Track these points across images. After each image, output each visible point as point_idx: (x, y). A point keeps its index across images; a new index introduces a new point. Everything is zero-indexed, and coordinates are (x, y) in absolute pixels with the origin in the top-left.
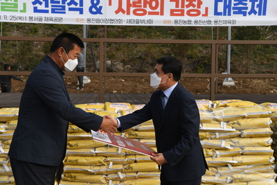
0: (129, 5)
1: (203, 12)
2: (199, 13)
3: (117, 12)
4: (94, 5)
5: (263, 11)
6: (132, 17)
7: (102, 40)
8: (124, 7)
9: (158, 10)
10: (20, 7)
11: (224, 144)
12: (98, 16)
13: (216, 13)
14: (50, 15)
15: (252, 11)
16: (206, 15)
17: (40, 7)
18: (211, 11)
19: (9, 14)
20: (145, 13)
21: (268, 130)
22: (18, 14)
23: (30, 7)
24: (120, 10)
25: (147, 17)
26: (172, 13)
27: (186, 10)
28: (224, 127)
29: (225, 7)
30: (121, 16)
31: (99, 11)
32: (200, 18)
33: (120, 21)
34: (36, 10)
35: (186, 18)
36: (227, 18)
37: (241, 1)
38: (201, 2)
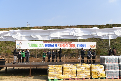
0: (62, 46)
2: (74, 47)
4: (56, 46)
5: (85, 47)
6: (63, 48)
7: (65, 55)
8: (61, 46)
9: (67, 46)
10: (43, 46)
11: (84, 70)
12: (56, 48)
13: (78, 47)
14: (48, 47)
15: (84, 47)
17: (46, 46)
18: (77, 46)
19: (41, 48)
21: (89, 68)
22: (42, 48)
23: (44, 46)
24: (60, 46)
25: (65, 48)
26: (70, 47)
27: (72, 46)
28: (84, 67)
29: (79, 46)
31: (57, 47)
32: (75, 48)
34: (45, 47)
35: (72, 48)
36: (79, 48)
37: (82, 45)
38: (75, 45)
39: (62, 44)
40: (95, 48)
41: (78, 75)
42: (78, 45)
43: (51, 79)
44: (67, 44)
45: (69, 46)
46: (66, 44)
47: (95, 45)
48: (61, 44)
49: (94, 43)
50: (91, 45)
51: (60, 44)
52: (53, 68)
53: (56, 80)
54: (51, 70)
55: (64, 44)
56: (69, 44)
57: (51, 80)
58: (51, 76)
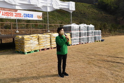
0: (5, 14)
1: (22, 16)
2: (21, 16)
3: (2, 15)
6: (6, 16)
8: (4, 14)
9: (12, 15)
13: (24, 17)
15: (31, 17)
16: (22, 17)
20: (9, 16)
24: (3, 15)
26: (15, 16)
27: (18, 15)
29: (26, 15)
30: (3, 16)
32: (21, 18)
33: (3, 17)
35: (18, 17)
36: (26, 18)
37: (28, 14)
38: (21, 14)
39: (6, 11)
40: (41, 19)
41: (52, 44)
42: (24, 14)
43: (28, 51)
44: (12, 12)
45: (14, 14)
46: (10, 12)
47: (42, 16)
48: (4, 11)
49: (40, 14)
50: (38, 16)
51: (2, 11)
52: (29, 38)
53: (33, 52)
54: (27, 40)
55: (8, 12)
56: (14, 12)
57: (28, 53)
58: (27, 48)
